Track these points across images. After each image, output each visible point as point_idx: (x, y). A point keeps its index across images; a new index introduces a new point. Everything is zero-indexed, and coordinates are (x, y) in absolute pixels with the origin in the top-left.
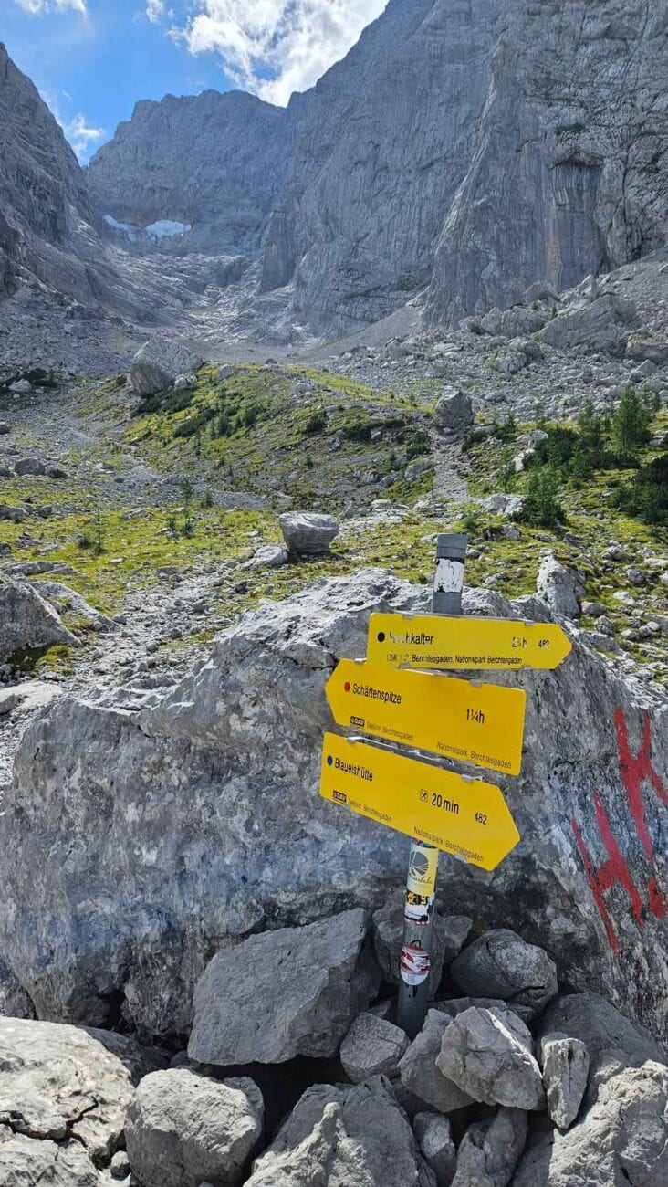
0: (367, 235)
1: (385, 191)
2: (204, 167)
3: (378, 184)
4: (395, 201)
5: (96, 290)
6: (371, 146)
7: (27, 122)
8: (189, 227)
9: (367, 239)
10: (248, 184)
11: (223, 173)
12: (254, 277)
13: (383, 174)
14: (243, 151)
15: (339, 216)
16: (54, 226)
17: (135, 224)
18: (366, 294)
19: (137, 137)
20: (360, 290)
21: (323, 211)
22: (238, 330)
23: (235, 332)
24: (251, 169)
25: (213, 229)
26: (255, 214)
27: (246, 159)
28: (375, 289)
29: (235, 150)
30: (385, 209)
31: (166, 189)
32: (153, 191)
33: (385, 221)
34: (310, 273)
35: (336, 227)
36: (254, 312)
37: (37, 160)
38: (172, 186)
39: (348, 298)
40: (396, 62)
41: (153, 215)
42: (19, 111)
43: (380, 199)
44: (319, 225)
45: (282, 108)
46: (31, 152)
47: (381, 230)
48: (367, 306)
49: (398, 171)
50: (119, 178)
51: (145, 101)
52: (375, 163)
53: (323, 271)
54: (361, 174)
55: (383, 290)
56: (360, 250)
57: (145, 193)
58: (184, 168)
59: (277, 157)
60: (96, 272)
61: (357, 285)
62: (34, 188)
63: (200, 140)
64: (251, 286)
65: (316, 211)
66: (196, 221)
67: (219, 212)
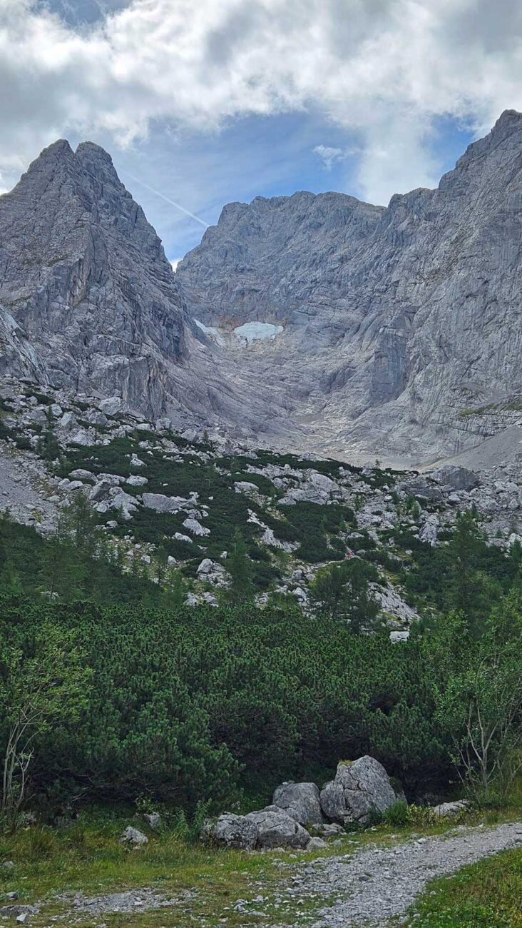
0: (479, 358)
1: (495, 320)
2: (297, 269)
3: (489, 314)
4: (505, 329)
5: (215, 407)
6: (481, 282)
7: (154, 259)
8: (281, 328)
9: (479, 361)
10: (346, 285)
11: (318, 274)
12: (361, 384)
13: (492, 305)
14: (340, 252)
15: (452, 342)
16: (177, 350)
17: (222, 327)
18: (480, 412)
19: (228, 242)
20: (475, 407)
21: (437, 337)
22: (356, 441)
23: (353, 442)
24: (349, 268)
25: (308, 330)
26: (354, 316)
27: (343, 260)
28: (489, 407)
29: (332, 250)
30: (496, 336)
31: (257, 291)
32: (242, 293)
33: (496, 347)
34: (426, 391)
35: (450, 351)
36: (370, 423)
37: (163, 292)
38: (263, 287)
39: (462, 416)
40: (502, 211)
41: (241, 318)
42: (147, 252)
43: (490, 327)
44: (433, 348)
45: (382, 208)
46: (158, 287)
47: (492, 354)
48: (481, 422)
49: (507, 303)
50: (207, 283)
51: (234, 204)
52: (485, 295)
53: (438, 388)
54: (472, 305)
55: (495, 408)
56: (473, 371)
57: (234, 296)
58: (276, 269)
59: (377, 258)
60: (215, 390)
61: (471, 403)
62: (164, 320)
63: (292, 241)
64: (358, 394)
65: (430, 337)
66: (290, 323)
67: (314, 314)
